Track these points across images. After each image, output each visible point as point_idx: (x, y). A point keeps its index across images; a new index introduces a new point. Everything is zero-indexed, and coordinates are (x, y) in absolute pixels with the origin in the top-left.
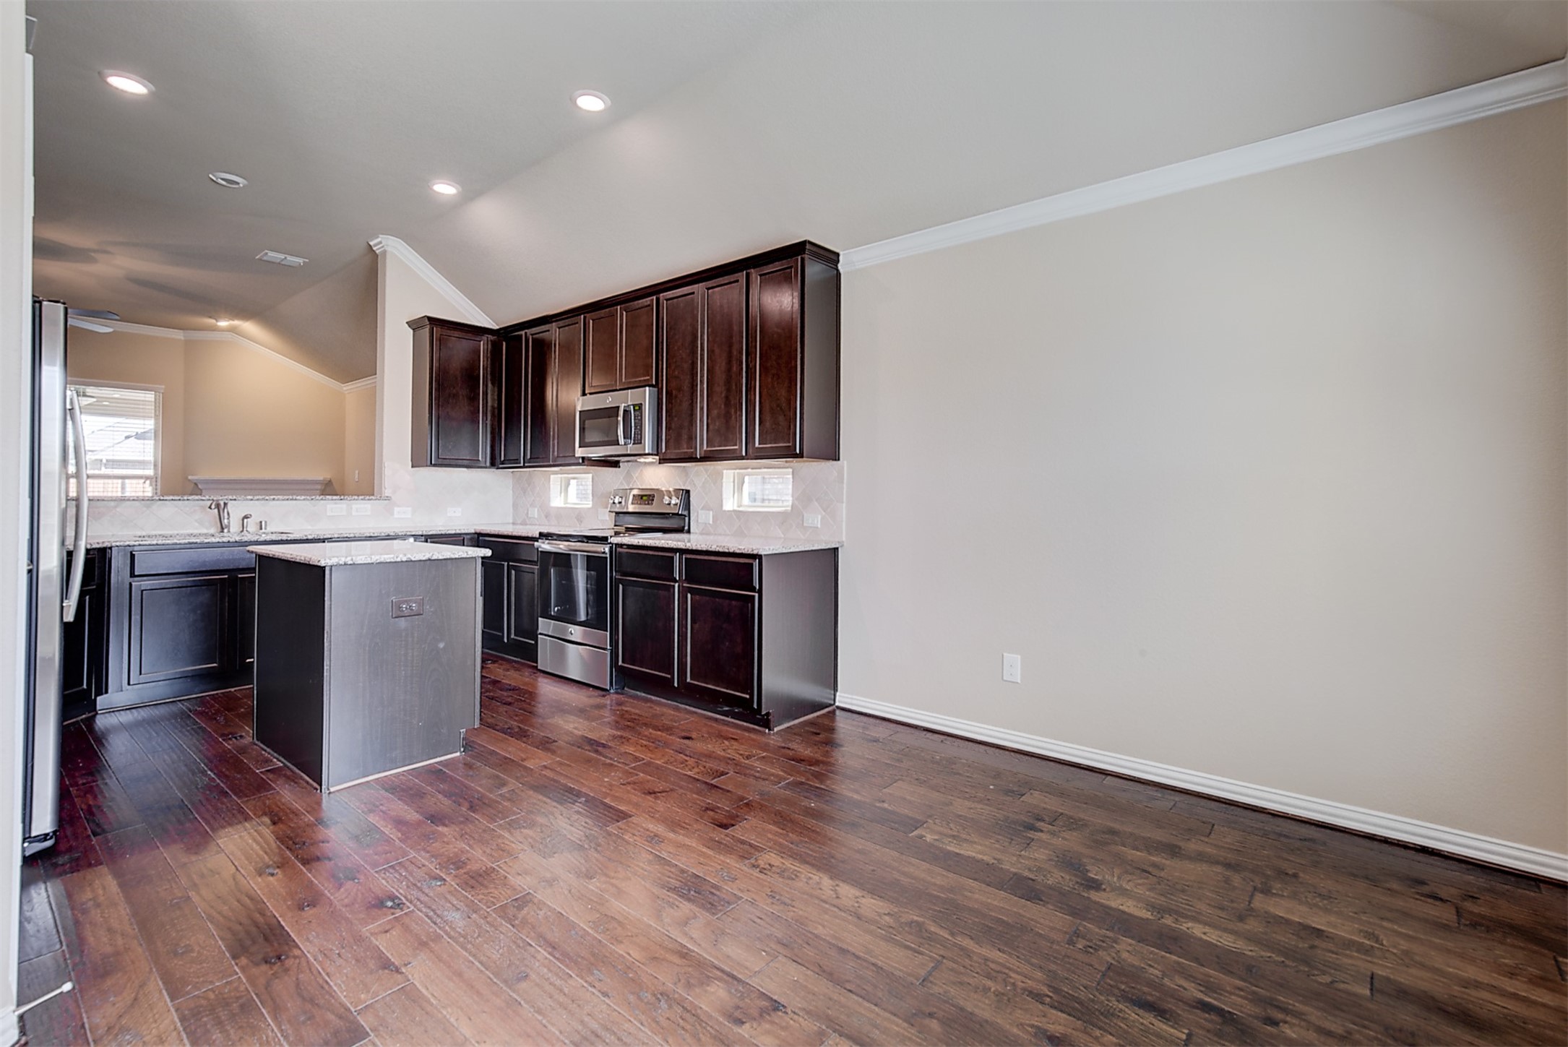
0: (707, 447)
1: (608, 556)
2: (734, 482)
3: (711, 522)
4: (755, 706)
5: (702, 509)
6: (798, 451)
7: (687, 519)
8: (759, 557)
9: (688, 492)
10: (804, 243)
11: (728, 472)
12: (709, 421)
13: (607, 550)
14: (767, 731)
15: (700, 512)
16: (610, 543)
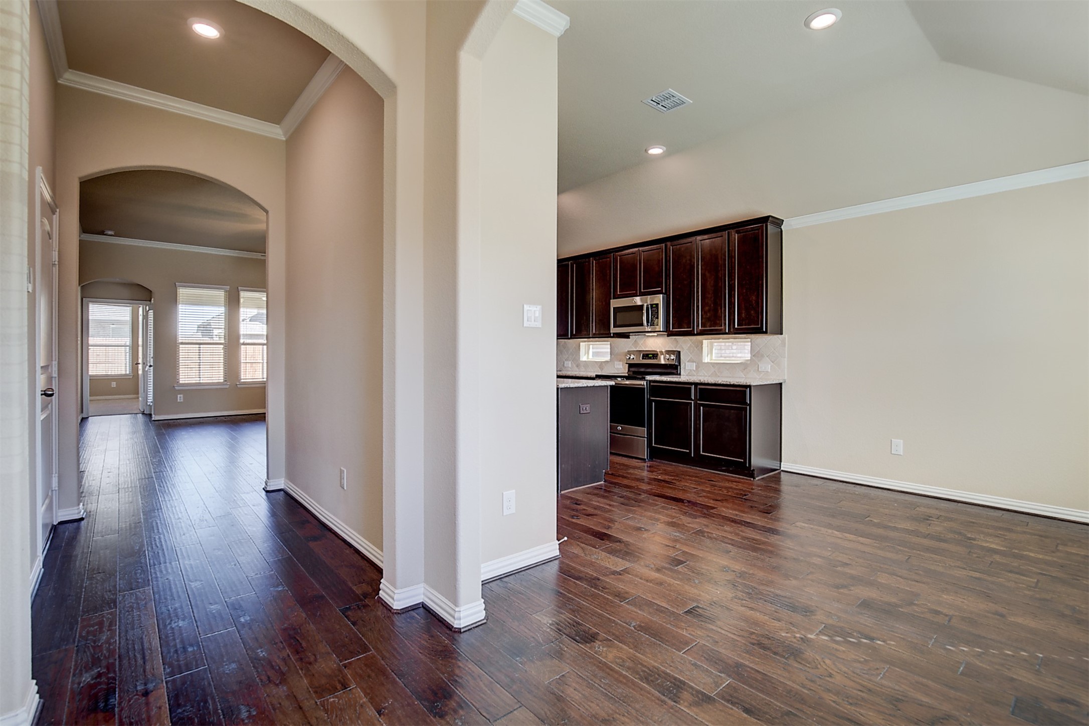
0: (701, 327)
1: (646, 387)
2: (708, 346)
3: (695, 369)
4: (747, 465)
5: (688, 361)
6: (764, 330)
7: (679, 367)
8: (750, 386)
9: (679, 352)
10: (769, 216)
11: (706, 342)
12: (703, 312)
13: (645, 383)
14: (752, 479)
15: (687, 364)
16: (647, 380)
